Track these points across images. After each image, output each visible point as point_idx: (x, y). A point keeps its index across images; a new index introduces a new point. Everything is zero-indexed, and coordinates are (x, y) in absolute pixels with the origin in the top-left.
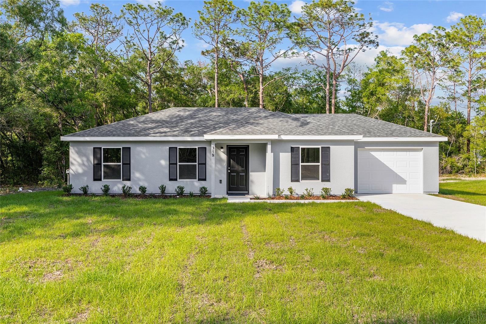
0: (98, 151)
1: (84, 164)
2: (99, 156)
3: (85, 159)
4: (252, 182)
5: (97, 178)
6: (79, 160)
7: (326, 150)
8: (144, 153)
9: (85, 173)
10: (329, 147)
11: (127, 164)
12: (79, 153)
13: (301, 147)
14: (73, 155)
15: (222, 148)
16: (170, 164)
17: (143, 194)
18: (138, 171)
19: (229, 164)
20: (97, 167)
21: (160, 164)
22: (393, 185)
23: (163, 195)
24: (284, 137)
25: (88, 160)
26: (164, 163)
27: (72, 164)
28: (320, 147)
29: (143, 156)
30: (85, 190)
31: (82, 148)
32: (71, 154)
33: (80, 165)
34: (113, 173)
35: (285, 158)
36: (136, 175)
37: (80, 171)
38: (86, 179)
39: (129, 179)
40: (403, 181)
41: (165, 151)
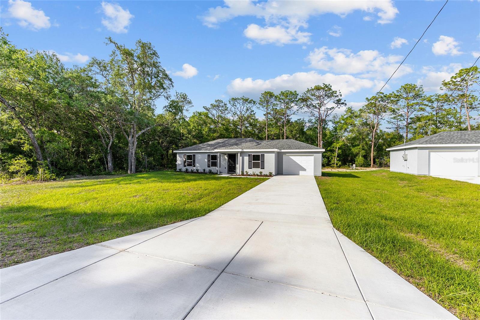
0: (185, 156)
1: (181, 161)
2: (185, 158)
3: (181, 159)
4: (237, 168)
5: (185, 166)
6: (180, 159)
7: (263, 156)
8: (200, 157)
10: (264, 154)
11: (194, 161)
12: (180, 157)
13: (252, 154)
14: (178, 158)
15: (226, 155)
16: (208, 161)
17: (197, 172)
18: (198, 163)
19: (229, 161)
20: (185, 162)
22: (300, 171)
23: (204, 173)
24: (245, 150)
26: (206, 161)
27: (178, 161)
28: (260, 154)
29: (199, 158)
30: (180, 170)
32: (177, 157)
34: (190, 164)
36: (197, 165)
37: (180, 163)
38: (181, 166)
39: (195, 167)
40: (304, 170)
41: (206, 156)
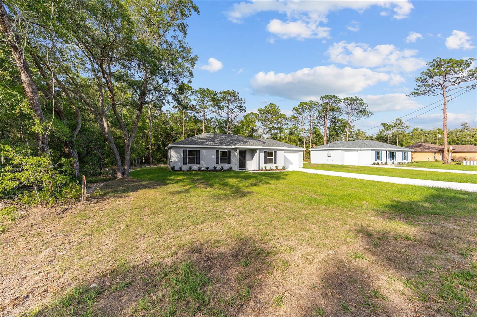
0: (185, 151)
1: (178, 157)
3: (179, 155)
4: (247, 164)
5: (185, 163)
7: (275, 153)
9: (179, 161)
10: (276, 151)
12: (176, 152)
13: (267, 151)
14: (173, 154)
15: (237, 151)
17: (208, 170)
21: (212, 157)
22: (290, 165)
23: (215, 170)
25: (181, 155)
26: (214, 157)
27: (173, 157)
28: (273, 151)
29: (205, 154)
30: (181, 169)
31: (178, 150)
32: (171, 152)
33: (176, 157)
34: (192, 161)
35: (262, 155)
36: (202, 162)
37: (177, 160)
38: (179, 164)
39: (199, 164)
40: (292, 164)
41: (214, 152)
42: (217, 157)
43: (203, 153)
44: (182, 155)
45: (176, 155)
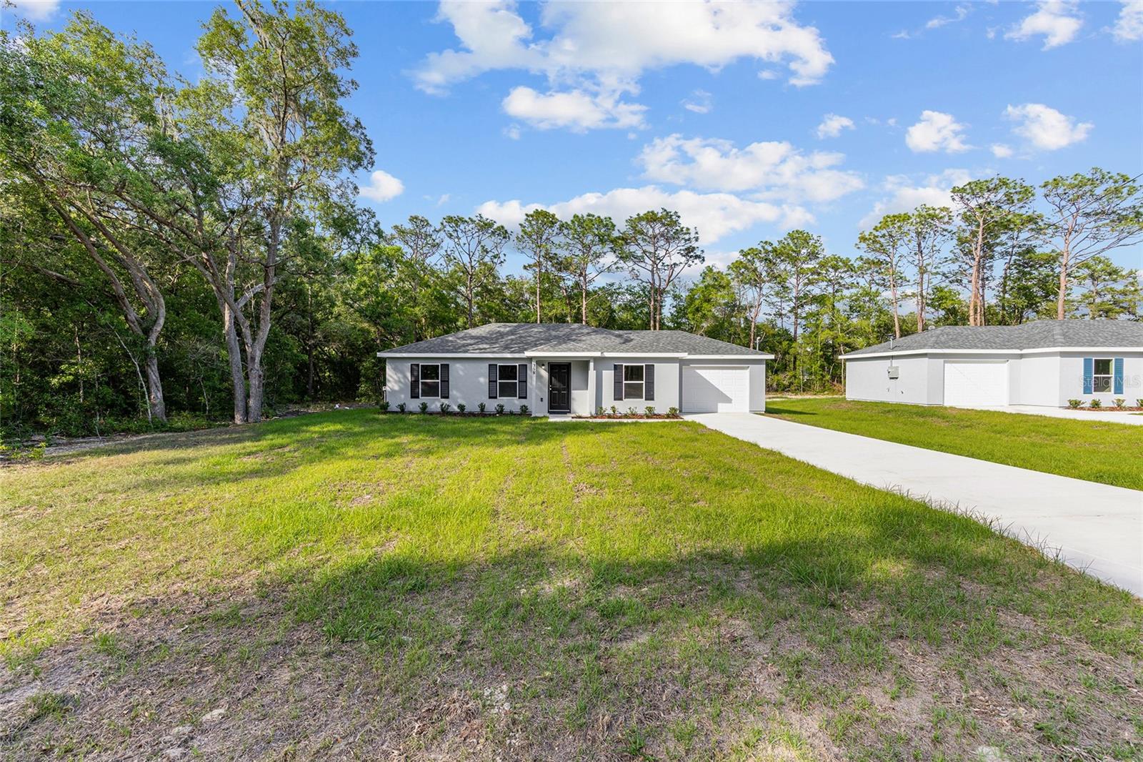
0: (414, 367)
1: (400, 382)
2: (416, 373)
3: (402, 376)
4: (574, 400)
5: (414, 396)
7: (650, 369)
8: (463, 370)
9: (401, 391)
10: (653, 365)
11: (446, 381)
12: (395, 369)
13: (624, 364)
14: (390, 373)
15: (544, 365)
16: (489, 382)
17: (462, 412)
18: (457, 388)
19: (550, 382)
20: (414, 384)
21: (479, 382)
22: (718, 404)
23: (482, 414)
24: (607, 355)
25: (405, 377)
26: (484, 380)
27: (389, 380)
28: (644, 365)
29: (462, 373)
30: (402, 408)
31: (399, 364)
32: (387, 371)
33: (396, 382)
34: (431, 391)
35: (608, 376)
36: (453, 392)
37: (396, 388)
38: (403, 396)
39: (448, 397)
40: (728, 400)
41: (484, 367)
42: (492, 381)
43: (457, 370)
44: (409, 375)
45: (395, 377)
